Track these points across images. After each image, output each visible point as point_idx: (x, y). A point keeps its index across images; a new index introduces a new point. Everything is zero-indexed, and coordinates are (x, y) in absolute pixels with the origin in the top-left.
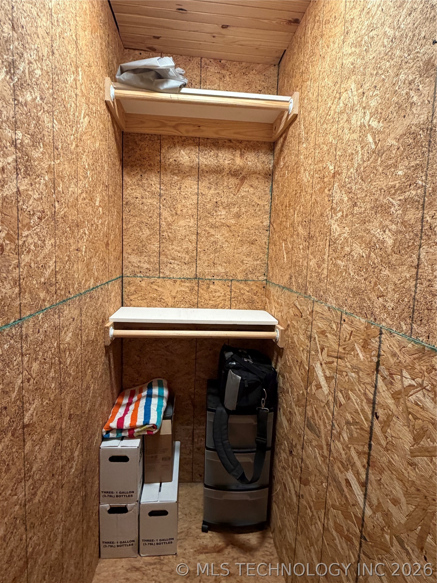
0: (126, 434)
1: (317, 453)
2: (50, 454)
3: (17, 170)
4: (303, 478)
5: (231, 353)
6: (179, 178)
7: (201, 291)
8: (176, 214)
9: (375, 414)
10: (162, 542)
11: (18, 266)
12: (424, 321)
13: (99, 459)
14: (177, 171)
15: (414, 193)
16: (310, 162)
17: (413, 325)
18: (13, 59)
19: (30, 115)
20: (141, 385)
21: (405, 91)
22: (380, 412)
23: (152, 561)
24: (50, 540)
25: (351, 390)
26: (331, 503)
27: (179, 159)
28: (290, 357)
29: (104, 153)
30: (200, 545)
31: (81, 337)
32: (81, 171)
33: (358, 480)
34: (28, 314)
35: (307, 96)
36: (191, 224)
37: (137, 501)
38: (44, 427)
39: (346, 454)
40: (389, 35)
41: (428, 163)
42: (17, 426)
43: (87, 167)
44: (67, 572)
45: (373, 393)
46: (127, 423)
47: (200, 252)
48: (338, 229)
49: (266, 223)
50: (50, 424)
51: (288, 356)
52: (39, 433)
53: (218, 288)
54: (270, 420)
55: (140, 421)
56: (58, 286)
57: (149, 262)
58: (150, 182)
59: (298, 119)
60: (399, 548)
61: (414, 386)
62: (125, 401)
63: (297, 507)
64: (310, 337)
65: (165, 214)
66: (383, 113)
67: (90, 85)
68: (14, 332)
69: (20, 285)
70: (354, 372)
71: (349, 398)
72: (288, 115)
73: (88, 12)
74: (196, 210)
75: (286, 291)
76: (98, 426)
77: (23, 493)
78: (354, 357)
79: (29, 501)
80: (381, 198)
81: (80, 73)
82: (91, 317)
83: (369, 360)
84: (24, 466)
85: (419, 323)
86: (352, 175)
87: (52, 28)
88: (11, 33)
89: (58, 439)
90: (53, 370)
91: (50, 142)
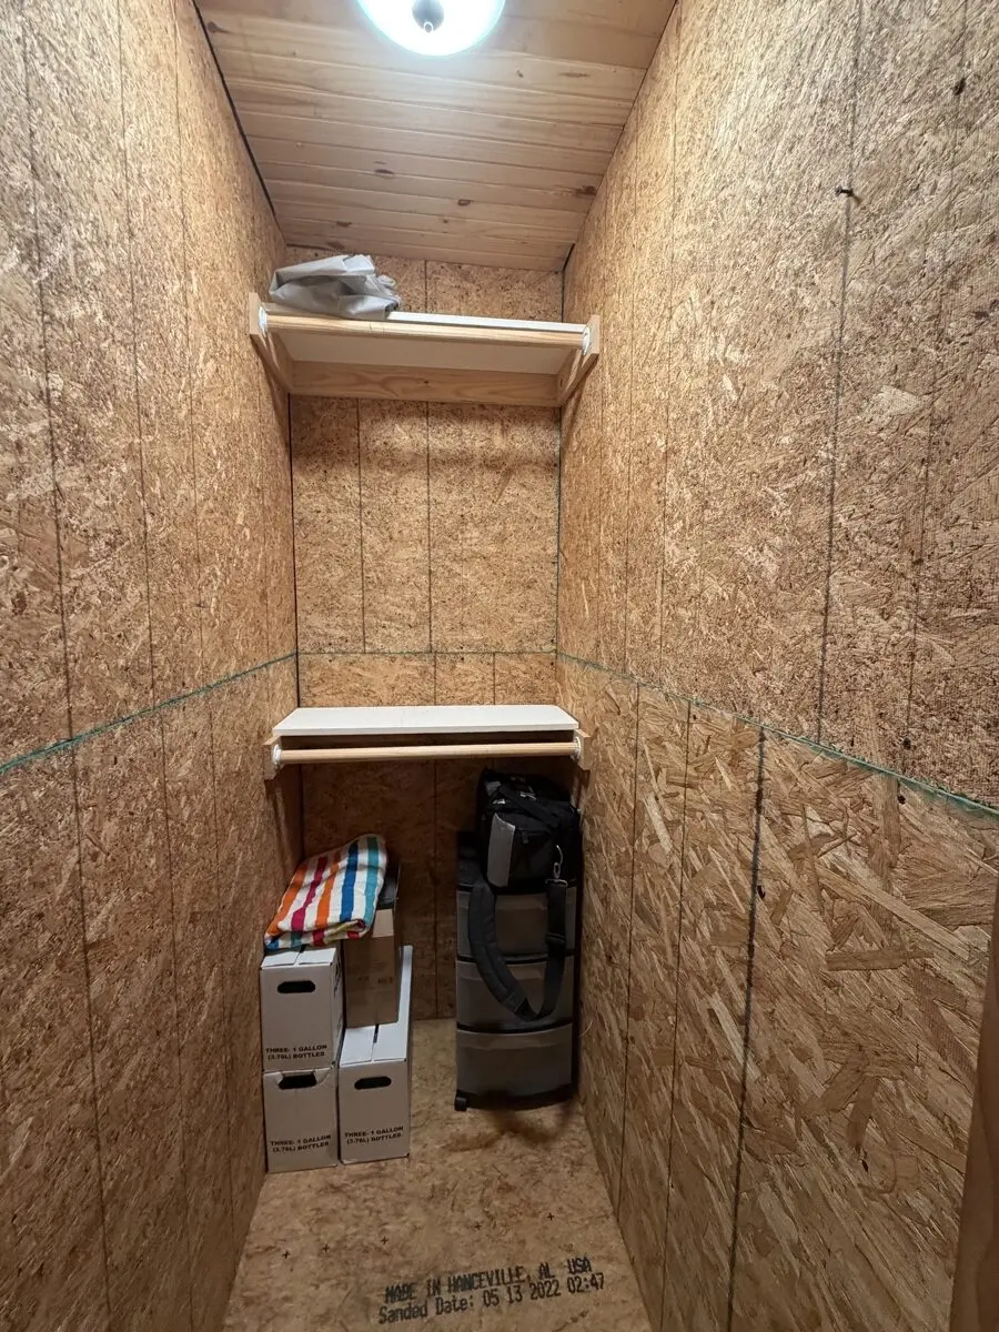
0: (310, 940)
1: (656, 961)
2: (150, 994)
3: (53, 449)
4: (633, 1006)
5: (498, 784)
6: (393, 475)
7: (441, 675)
8: (391, 538)
9: (758, 890)
10: (382, 1134)
11: (63, 636)
12: (843, 714)
13: (259, 990)
14: (388, 463)
15: (813, 474)
16: (623, 436)
17: (823, 721)
18: (36, 235)
19: (82, 346)
20: (336, 847)
21: (788, 290)
22: (767, 885)
23: (364, 1173)
24: (155, 1157)
25: (713, 845)
26: (683, 1054)
27: (393, 441)
28: (601, 786)
29: (251, 430)
30: (452, 1137)
31: (213, 767)
32: (201, 460)
33: (732, 1013)
34: (89, 727)
35: (614, 319)
36: (418, 556)
37: (333, 1063)
38: (136, 944)
39: (708, 962)
40: (754, 191)
41: (837, 418)
42: (69, 948)
43: (215, 452)
44: (196, 1211)
45: (752, 849)
46: (310, 921)
47: (436, 604)
48: (677, 552)
49: (552, 550)
50: (147, 937)
51: (599, 785)
52: (122, 957)
53: (471, 669)
54: (571, 901)
55: (334, 915)
56: (157, 673)
57: (345, 627)
58: (343, 483)
59: (599, 363)
60: (814, 1144)
61: (828, 835)
62: (309, 878)
63: (624, 1060)
64: (635, 750)
65: (371, 539)
66: (750, 335)
67: (216, 304)
68: (55, 766)
69: (67, 673)
70: (717, 812)
71: (710, 860)
72: (582, 357)
73: (207, 169)
74: (426, 532)
75: (591, 669)
76: (255, 929)
77: (90, 1077)
78: (715, 783)
79: (103, 1091)
80: (753, 489)
81: (195, 280)
82: (233, 728)
83: (743, 788)
84: (89, 1023)
85: (832, 716)
86: (699, 453)
87: (128, 187)
88: (30, 183)
89: (167, 962)
90: (150, 833)
91: (129, 400)
